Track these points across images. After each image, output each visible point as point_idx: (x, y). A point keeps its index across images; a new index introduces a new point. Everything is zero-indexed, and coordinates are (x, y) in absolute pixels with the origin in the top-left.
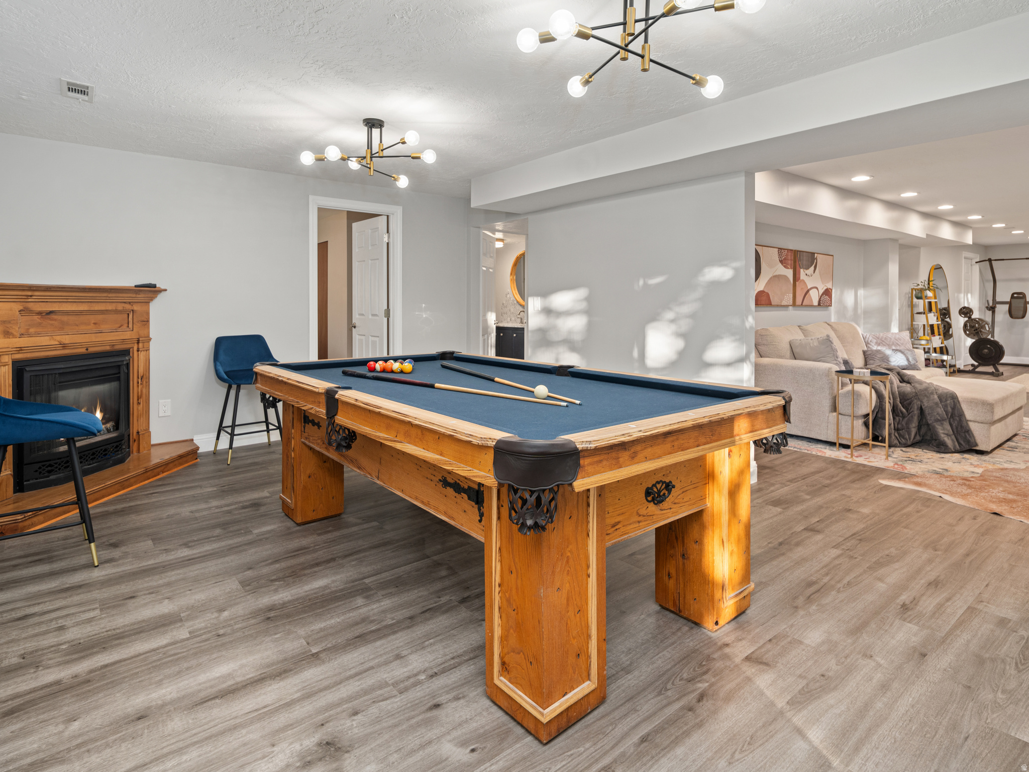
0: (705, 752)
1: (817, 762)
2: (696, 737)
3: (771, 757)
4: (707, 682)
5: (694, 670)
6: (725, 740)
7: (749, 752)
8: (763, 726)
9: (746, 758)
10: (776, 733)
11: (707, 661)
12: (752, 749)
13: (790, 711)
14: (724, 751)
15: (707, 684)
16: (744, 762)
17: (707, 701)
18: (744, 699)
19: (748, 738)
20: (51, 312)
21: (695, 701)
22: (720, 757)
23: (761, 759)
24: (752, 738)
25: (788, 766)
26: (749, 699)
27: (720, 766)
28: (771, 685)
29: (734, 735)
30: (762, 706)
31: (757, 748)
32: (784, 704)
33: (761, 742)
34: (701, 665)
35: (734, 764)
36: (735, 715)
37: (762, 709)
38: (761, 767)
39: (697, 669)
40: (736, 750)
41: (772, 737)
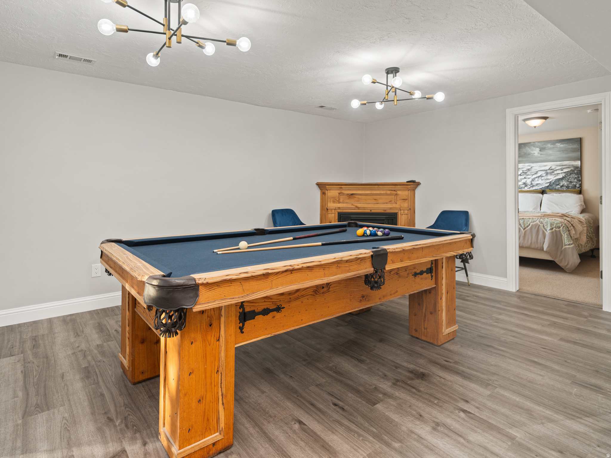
0: (77, 412)
1: (30, 450)
2: (88, 410)
3: (51, 433)
4: (119, 425)
5: (132, 422)
6: (76, 420)
7: (62, 426)
8: (70, 438)
9: (60, 424)
10: (61, 441)
11: (136, 430)
12: (62, 428)
13: (67, 454)
14: (71, 418)
15: (117, 424)
16: (59, 422)
17: (105, 421)
18: (93, 436)
19: (69, 429)
20: (352, 194)
21: (110, 416)
22: (70, 415)
23: (54, 429)
24: (68, 430)
25: (41, 437)
26: (91, 438)
27: (66, 414)
28: (92, 453)
29: (76, 424)
30: (81, 442)
31: (61, 430)
32: (74, 454)
33: (62, 432)
34: (133, 426)
35: (62, 419)
36: (87, 429)
37: (80, 441)
38: (51, 427)
39: (132, 423)
40: (68, 422)
41: (61, 438)
